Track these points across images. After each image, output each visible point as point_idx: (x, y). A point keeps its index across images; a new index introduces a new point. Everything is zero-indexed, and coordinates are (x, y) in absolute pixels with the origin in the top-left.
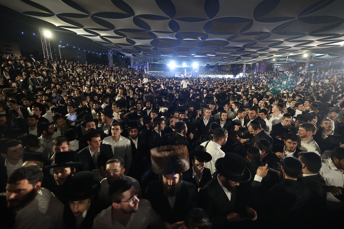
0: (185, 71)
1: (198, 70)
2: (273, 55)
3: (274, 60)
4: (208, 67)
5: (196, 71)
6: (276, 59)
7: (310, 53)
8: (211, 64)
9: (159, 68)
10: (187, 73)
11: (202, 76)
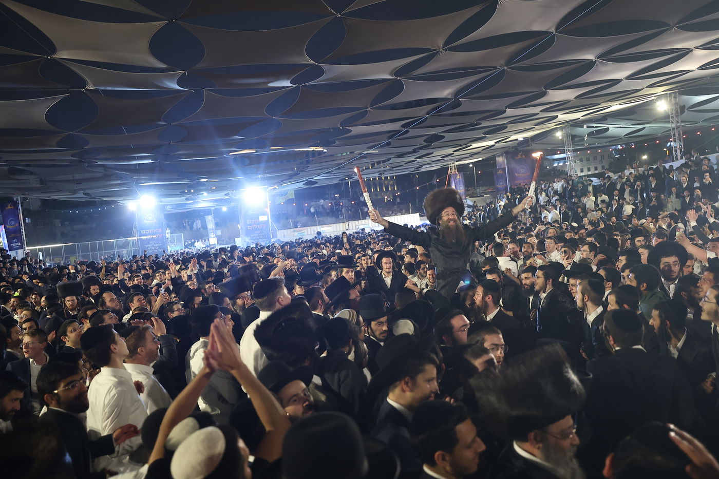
0: (211, 225)
1: (268, 210)
2: (557, 116)
3: (559, 135)
4: (313, 192)
5: (263, 218)
6: (564, 131)
7: (675, 97)
8: (321, 178)
9: (76, 227)
10: (219, 233)
11: (288, 235)
